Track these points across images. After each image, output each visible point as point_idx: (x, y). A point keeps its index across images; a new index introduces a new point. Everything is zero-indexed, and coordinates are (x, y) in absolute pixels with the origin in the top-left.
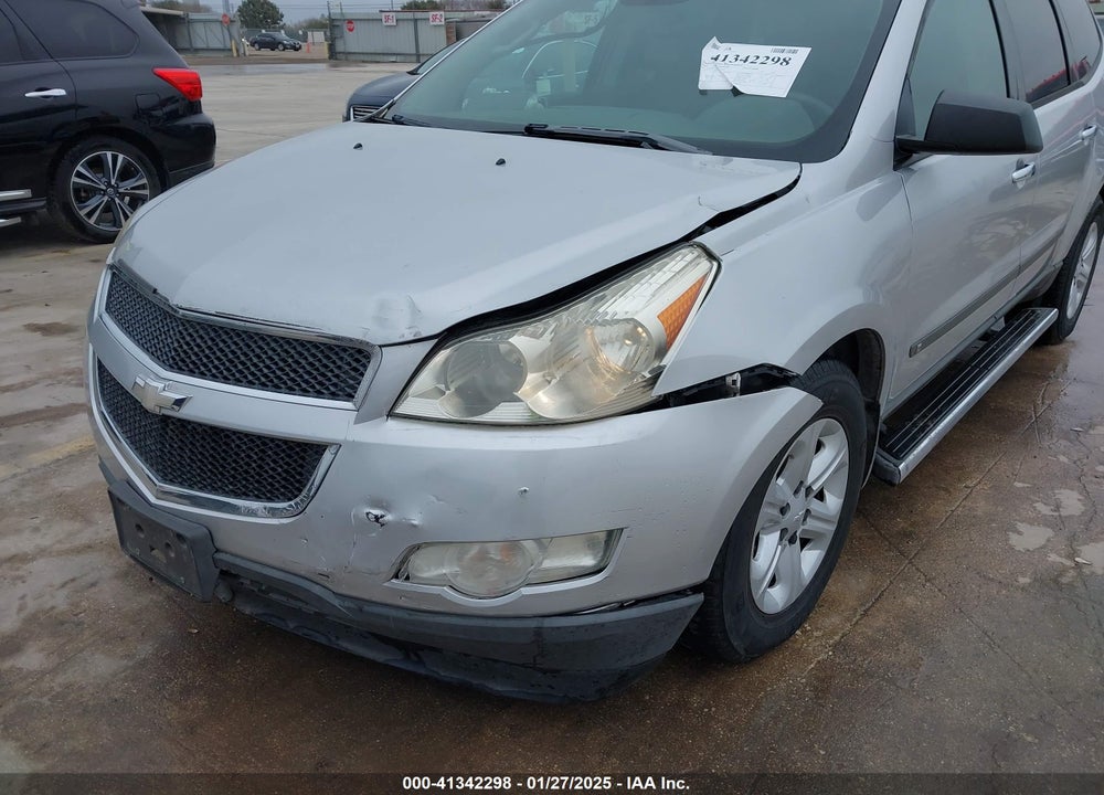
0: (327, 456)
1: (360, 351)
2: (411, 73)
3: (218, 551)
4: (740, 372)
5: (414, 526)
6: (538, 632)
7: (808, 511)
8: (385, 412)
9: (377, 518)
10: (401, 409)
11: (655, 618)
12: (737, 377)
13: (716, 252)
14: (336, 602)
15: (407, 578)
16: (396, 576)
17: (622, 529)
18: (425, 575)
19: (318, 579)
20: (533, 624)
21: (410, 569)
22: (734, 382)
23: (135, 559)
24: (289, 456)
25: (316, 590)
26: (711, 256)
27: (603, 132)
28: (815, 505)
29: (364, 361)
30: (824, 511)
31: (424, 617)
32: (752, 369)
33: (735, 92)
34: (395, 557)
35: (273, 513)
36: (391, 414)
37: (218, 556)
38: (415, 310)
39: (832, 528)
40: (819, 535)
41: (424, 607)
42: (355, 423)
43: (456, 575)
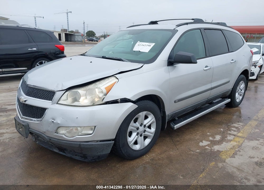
0: (47, 110)
1: (54, 92)
2: (113, 47)
3: (29, 128)
4: (120, 99)
5: (58, 123)
6: (80, 145)
7: (145, 130)
8: (56, 103)
9: (53, 122)
10: (59, 103)
11: (104, 144)
12: (120, 100)
13: (118, 78)
14: (47, 138)
15: (57, 133)
16: (55, 133)
17: (96, 126)
18: (61, 133)
19: (44, 133)
20: (79, 143)
21: (58, 131)
22: (119, 101)
23: (18, 131)
24: (41, 111)
25: (43, 135)
26: (117, 79)
27: (114, 58)
28: (148, 129)
29: (54, 94)
30: (151, 131)
31: (60, 141)
32: (123, 99)
33: (140, 51)
34: (55, 129)
35: (38, 121)
36: (57, 103)
37: (29, 129)
38: (63, 85)
39: (153, 135)
40: (150, 136)
41: (60, 139)
42: (52, 105)
43: (66, 133)
